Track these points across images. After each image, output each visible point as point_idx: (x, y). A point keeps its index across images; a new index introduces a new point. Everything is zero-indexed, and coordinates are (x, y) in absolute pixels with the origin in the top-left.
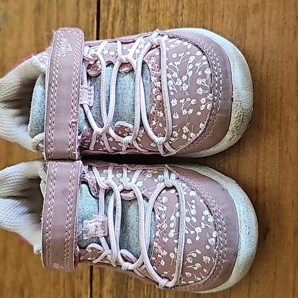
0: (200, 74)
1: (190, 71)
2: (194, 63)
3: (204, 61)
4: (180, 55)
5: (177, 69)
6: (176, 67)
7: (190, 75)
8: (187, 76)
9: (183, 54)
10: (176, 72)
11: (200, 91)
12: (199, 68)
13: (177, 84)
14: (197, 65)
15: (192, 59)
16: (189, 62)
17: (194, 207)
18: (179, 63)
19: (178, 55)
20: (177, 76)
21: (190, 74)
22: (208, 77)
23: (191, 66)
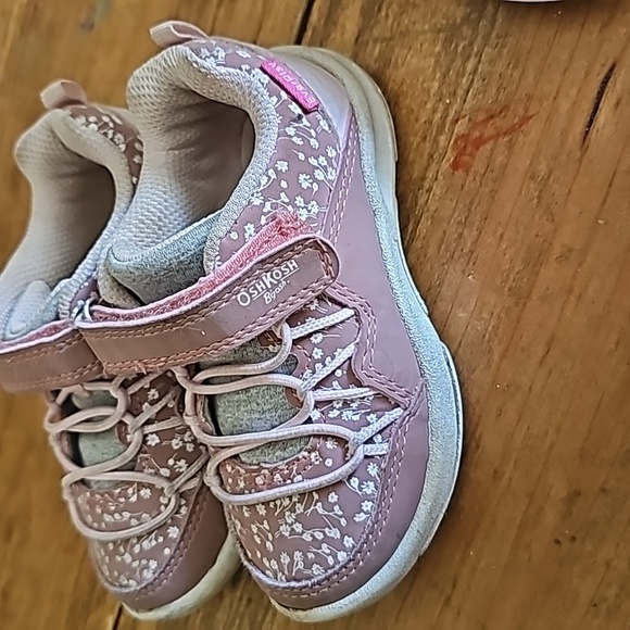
0: (311, 556)
1: (312, 535)
2: (327, 539)
3: (335, 557)
4: (336, 508)
5: (310, 511)
6: (312, 508)
7: (304, 537)
8: (303, 533)
9: (341, 513)
10: (305, 510)
11: (285, 559)
12: (319, 551)
13: (287, 513)
14: (324, 546)
15: (334, 533)
16: (327, 530)
17: (154, 543)
18: (321, 511)
19: (335, 504)
20: (298, 512)
21: (307, 537)
22: (308, 572)
23: (319, 536)
